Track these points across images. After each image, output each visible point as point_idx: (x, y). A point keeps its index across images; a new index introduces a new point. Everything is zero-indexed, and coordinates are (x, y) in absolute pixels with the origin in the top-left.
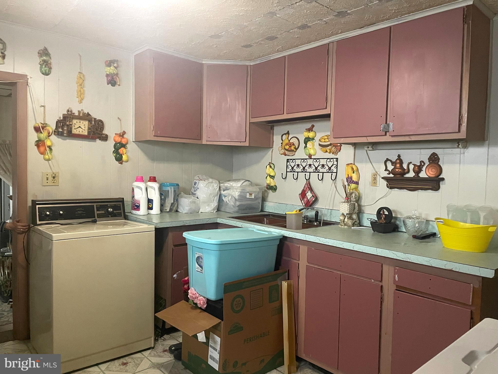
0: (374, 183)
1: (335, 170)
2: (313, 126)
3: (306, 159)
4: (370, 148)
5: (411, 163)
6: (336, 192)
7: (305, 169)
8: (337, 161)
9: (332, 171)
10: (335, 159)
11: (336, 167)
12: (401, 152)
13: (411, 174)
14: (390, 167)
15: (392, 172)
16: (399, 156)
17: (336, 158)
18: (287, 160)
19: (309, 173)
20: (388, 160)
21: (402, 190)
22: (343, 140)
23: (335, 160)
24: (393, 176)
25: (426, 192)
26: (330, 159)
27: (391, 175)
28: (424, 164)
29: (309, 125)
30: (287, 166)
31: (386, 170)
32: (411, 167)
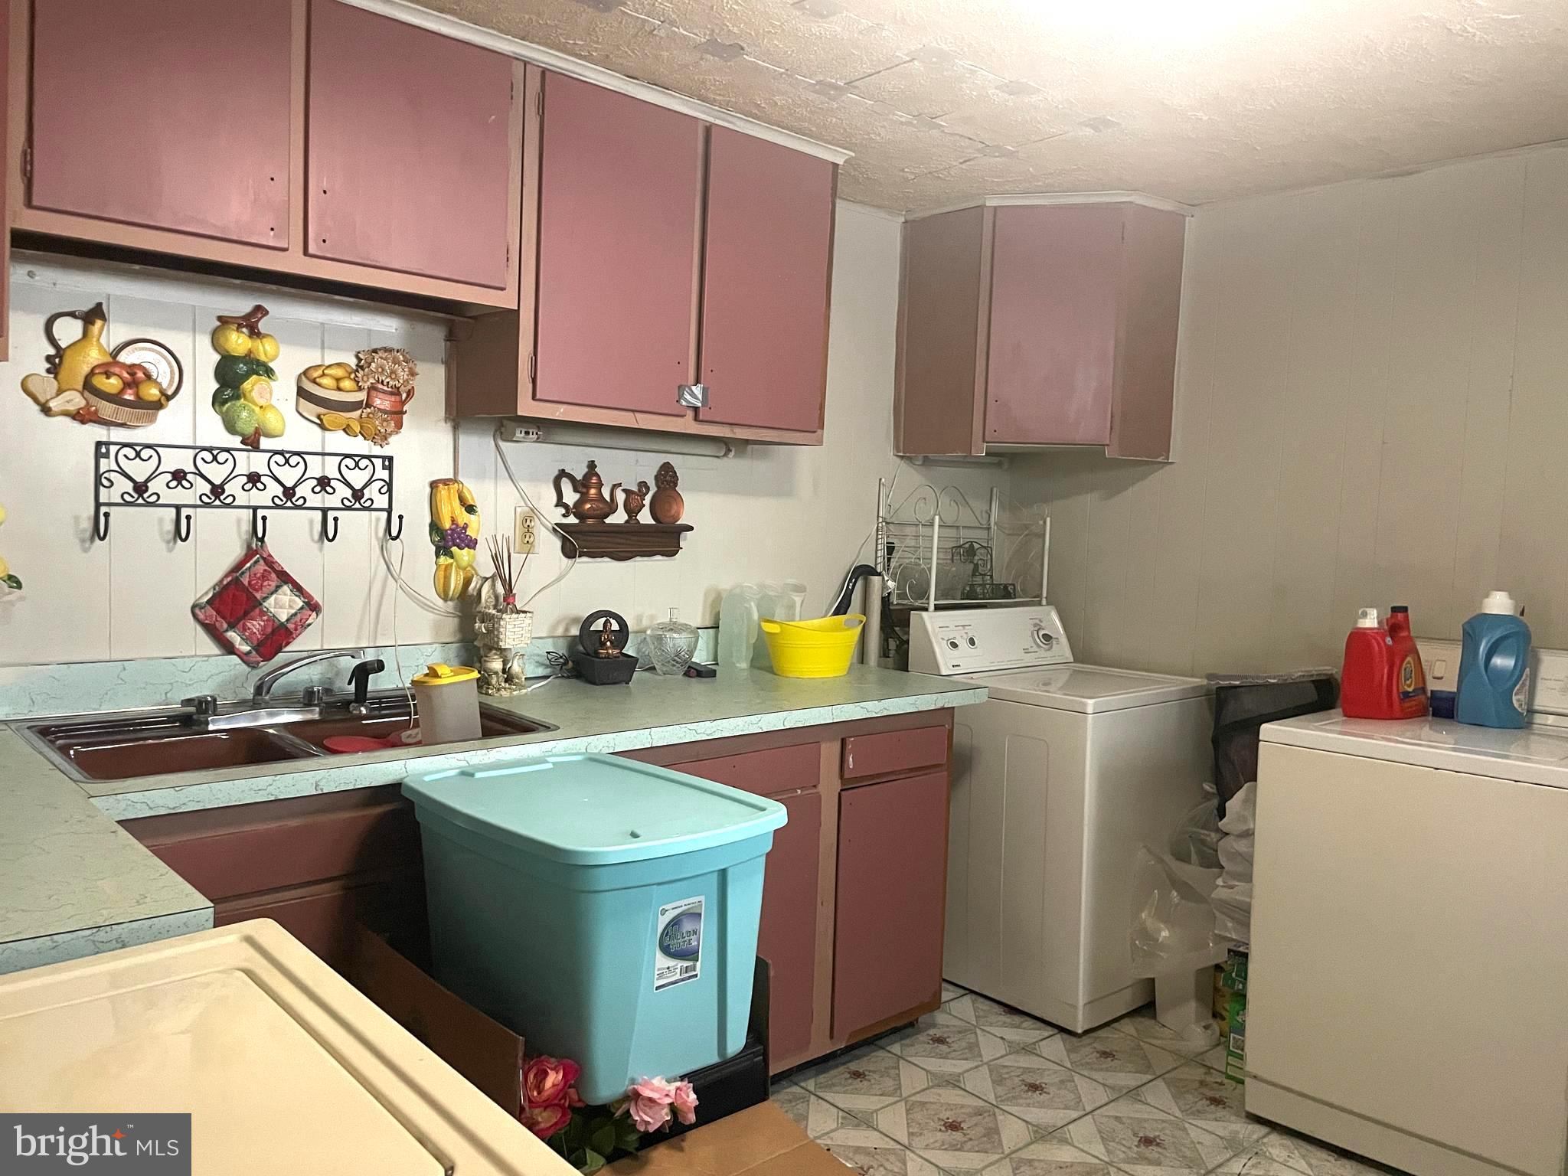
0: (526, 542)
1: (381, 501)
2: (259, 311)
3: (228, 450)
4: (534, 436)
5: (620, 485)
6: (385, 580)
7: (223, 491)
8: (390, 468)
9: (366, 505)
10: (381, 460)
11: (384, 490)
12: (595, 454)
13: (619, 517)
14: (570, 497)
15: (577, 510)
16: (592, 465)
17: (384, 458)
18: (99, 444)
19: (251, 511)
20: (563, 474)
21: (599, 560)
22: (564, 410)
23: (378, 462)
24: (576, 521)
25: (652, 561)
26: (357, 459)
27: (572, 520)
28: (648, 489)
29: (239, 304)
30: (98, 477)
31: (560, 502)
32: (621, 497)
